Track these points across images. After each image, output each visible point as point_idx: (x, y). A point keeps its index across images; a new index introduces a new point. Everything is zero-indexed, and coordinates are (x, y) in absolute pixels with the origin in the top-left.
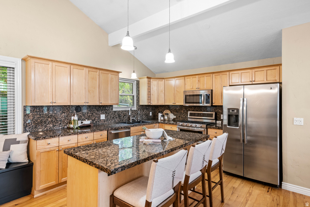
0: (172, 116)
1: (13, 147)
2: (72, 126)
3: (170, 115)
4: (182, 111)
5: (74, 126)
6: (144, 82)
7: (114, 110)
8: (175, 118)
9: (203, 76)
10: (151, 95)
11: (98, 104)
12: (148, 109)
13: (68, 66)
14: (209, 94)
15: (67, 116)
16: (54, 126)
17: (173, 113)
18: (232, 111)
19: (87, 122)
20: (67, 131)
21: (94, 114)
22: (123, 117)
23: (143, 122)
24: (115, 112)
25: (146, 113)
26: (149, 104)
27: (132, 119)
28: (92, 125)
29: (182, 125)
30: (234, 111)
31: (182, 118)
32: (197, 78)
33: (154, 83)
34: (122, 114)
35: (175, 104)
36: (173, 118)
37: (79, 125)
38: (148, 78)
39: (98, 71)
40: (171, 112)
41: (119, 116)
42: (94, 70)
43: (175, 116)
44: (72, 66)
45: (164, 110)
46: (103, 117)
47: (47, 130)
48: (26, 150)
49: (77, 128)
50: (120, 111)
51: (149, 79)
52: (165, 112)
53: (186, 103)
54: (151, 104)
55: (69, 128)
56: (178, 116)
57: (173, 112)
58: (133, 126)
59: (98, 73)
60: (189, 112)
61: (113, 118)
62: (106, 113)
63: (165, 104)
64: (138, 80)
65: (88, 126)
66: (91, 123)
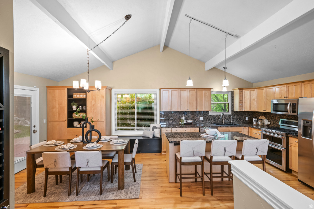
0: (266, 122)
1: (155, 130)
2: (181, 123)
3: (264, 120)
4: (276, 118)
5: (182, 123)
6: (237, 92)
7: (210, 114)
8: (269, 123)
9: (291, 85)
10: (244, 103)
11: (196, 111)
12: (243, 114)
13: (178, 90)
14: (296, 104)
15: (179, 117)
16: (173, 122)
17: (268, 120)
18: (307, 122)
19: (190, 121)
20: (179, 126)
21: (195, 116)
22: (218, 119)
23: (234, 125)
24: (211, 116)
25: (241, 118)
26: (242, 110)
27: (224, 122)
28: (192, 123)
29: (264, 131)
30: (308, 122)
31: (276, 124)
32: (286, 87)
33: (246, 93)
34: (217, 117)
35: (265, 112)
36: (267, 124)
37: (184, 123)
38: (239, 89)
39: (196, 90)
40: (266, 118)
41: (214, 118)
42: (193, 90)
43: (270, 122)
44: (180, 90)
45: (260, 116)
46: (201, 119)
47: (169, 124)
48: (160, 132)
49: (183, 124)
50: (215, 115)
51: (241, 90)
52: (260, 118)
53: (273, 111)
54: (244, 111)
55: (180, 124)
56: (272, 122)
57: (268, 118)
58: (220, 127)
59: (195, 91)
60: (281, 120)
61: (209, 120)
62: (204, 116)
63: (258, 111)
64: (233, 91)
65: (190, 124)
66: (192, 122)
